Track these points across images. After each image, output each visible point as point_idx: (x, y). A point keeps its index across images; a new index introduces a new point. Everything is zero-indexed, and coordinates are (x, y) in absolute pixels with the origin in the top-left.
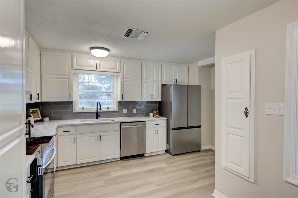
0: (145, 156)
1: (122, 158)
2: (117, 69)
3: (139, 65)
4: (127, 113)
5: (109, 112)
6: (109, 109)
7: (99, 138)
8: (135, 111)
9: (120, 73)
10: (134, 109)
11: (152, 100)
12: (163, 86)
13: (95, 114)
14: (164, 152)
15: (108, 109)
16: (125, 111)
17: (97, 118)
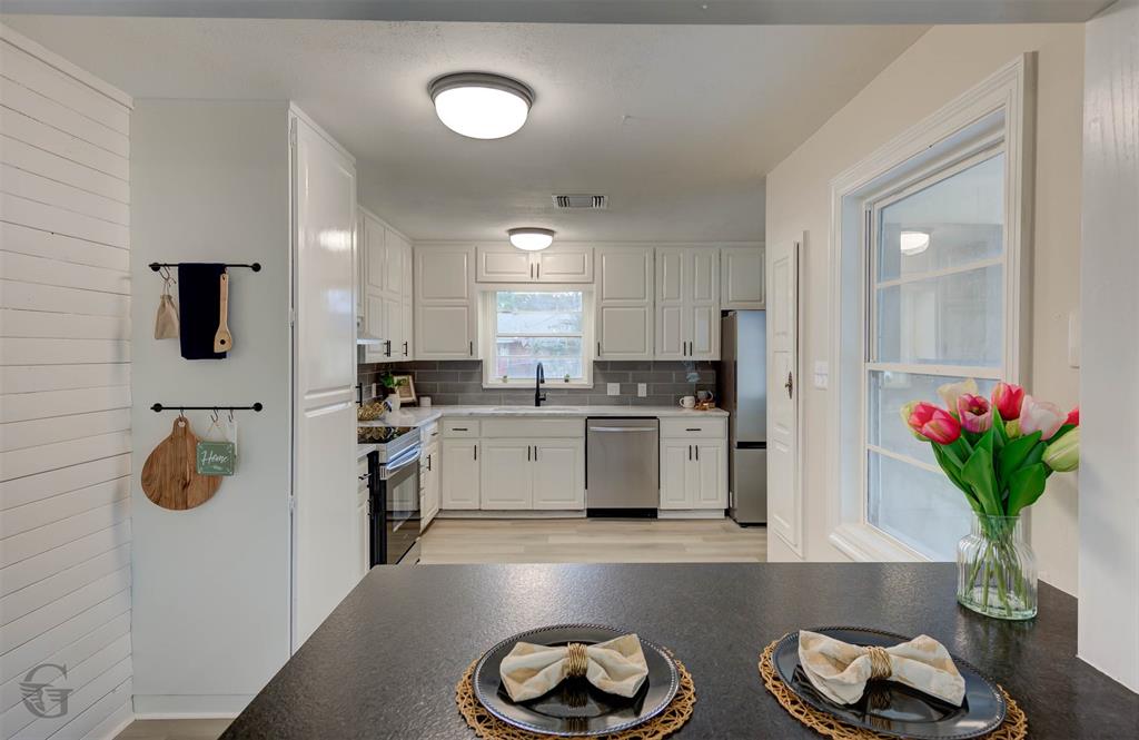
0: (659, 517)
1: (593, 513)
2: (584, 273)
3: (649, 256)
4: (618, 394)
5: (570, 390)
6: (571, 382)
7: (532, 453)
8: (642, 390)
9: (593, 283)
10: (640, 385)
11: (688, 358)
12: (724, 313)
13: (534, 394)
14: (722, 515)
15: (567, 381)
16: (613, 389)
17: (538, 404)
